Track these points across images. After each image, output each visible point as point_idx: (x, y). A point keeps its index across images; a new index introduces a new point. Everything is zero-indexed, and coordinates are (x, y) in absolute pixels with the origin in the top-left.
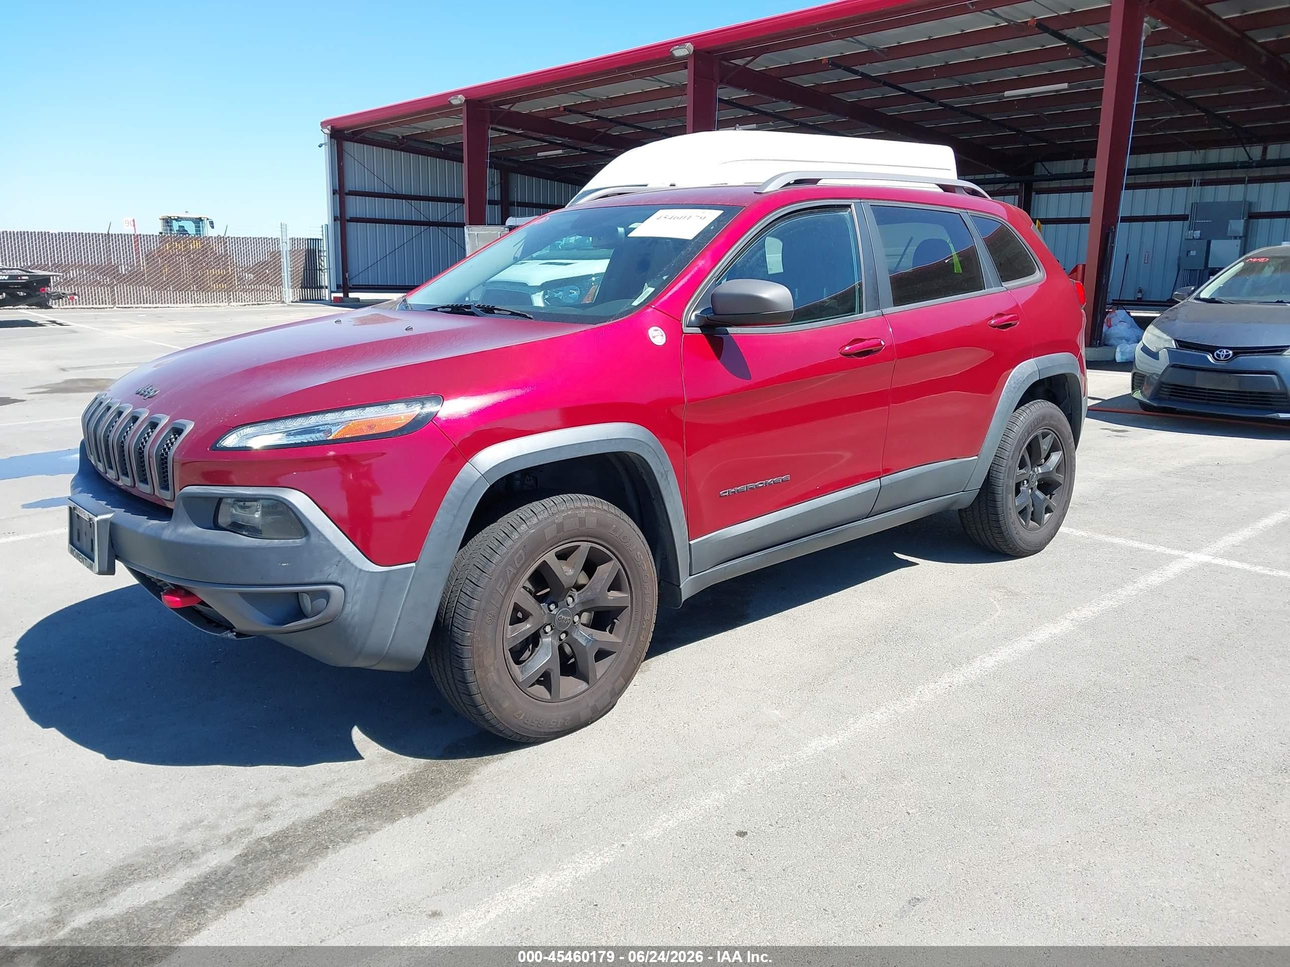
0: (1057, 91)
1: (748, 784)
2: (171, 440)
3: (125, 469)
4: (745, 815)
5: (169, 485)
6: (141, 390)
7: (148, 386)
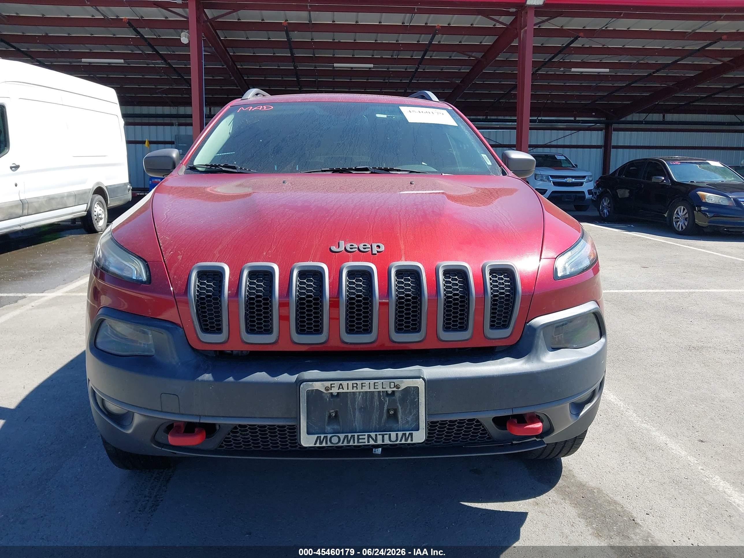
0: (109, 63)
1: (647, 424)
2: (502, 279)
3: (412, 324)
4: (681, 435)
5: (507, 322)
6: (342, 248)
7: (339, 243)
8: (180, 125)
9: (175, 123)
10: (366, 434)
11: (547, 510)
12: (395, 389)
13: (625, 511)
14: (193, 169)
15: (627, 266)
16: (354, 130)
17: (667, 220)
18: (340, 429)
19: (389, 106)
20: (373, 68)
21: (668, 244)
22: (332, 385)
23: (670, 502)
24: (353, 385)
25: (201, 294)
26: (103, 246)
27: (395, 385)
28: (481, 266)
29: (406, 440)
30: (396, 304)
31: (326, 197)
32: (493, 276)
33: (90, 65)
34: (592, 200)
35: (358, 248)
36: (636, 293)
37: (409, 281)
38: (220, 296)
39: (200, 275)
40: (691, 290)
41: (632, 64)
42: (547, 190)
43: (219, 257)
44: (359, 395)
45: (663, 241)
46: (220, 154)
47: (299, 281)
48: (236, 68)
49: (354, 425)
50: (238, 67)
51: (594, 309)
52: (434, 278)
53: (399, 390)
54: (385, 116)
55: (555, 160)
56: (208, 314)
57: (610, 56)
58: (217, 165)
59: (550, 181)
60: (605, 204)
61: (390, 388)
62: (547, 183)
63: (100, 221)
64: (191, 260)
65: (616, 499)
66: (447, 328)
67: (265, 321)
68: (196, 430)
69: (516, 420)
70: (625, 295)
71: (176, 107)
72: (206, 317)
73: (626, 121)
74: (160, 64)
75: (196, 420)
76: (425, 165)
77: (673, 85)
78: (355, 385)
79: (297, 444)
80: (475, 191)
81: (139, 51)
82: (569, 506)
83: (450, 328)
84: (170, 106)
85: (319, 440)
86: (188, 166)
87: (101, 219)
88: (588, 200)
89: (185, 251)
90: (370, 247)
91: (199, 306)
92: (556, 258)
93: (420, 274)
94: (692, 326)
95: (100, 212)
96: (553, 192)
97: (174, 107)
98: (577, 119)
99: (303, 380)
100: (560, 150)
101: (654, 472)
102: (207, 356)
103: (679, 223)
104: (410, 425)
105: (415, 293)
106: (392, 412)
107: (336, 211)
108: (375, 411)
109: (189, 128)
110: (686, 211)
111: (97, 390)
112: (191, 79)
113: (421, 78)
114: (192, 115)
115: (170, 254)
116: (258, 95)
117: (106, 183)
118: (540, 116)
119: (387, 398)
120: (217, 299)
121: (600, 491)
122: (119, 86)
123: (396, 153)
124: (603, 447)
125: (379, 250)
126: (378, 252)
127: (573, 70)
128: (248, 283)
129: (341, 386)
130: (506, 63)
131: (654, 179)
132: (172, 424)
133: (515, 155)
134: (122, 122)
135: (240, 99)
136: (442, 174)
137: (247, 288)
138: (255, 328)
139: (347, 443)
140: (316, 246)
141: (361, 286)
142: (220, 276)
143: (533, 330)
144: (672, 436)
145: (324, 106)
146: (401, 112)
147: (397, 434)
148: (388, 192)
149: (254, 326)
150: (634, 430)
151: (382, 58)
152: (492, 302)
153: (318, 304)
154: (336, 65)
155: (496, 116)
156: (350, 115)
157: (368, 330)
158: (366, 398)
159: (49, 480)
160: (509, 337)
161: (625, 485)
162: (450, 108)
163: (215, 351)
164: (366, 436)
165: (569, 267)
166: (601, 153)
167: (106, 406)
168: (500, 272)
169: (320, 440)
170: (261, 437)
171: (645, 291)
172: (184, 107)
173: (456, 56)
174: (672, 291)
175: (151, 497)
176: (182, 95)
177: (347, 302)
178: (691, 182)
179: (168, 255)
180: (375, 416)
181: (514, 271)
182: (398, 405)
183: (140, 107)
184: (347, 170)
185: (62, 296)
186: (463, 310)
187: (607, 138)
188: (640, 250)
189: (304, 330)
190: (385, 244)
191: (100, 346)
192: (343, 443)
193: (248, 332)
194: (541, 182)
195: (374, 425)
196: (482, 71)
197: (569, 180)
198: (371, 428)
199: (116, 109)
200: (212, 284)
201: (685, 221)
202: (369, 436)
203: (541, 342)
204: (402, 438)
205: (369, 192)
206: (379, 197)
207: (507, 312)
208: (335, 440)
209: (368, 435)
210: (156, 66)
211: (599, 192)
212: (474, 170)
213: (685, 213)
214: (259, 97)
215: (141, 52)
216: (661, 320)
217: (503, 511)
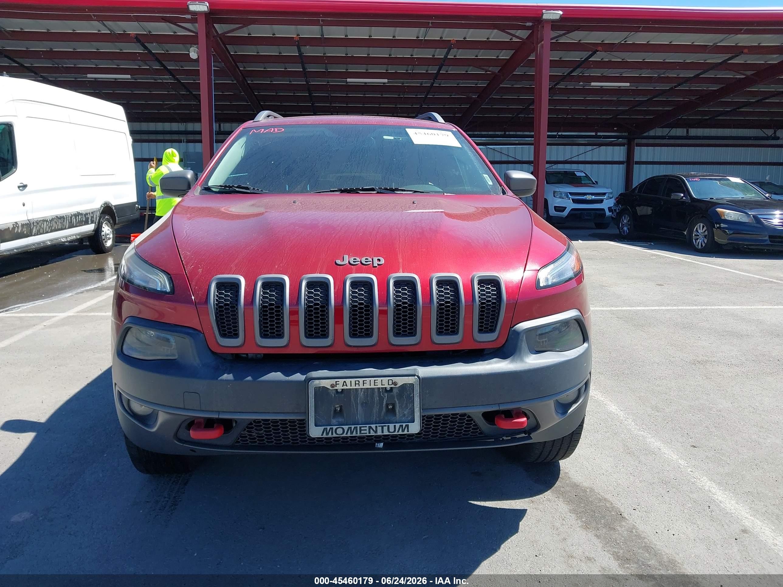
0: (115, 78)
1: (644, 432)
2: (489, 289)
3: (409, 329)
4: (675, 441)
5: (494, 327)
6: (346, 262)
7: (343, 257)
8: (189, 141)
9: (183, 140)
10: (368, 426)
11: (541, 506)
12: (393, 386)
13: (614, 507)
14: (208, 189)
15: (642, 283)
16: (362, 151)
17: (687, 237)
18: (345, 421)
19: (396, 128)
20: (387, 83)
21: (686, 261)
22: (337, 383)
23: (657, 499)
24: (355, 382)
25: (219, 302)
26: (128, 260)
27: (393, 382)
28: (471, 277)
29: (403, 431)
30: (395, 311)
31: (333, 216)
32: (481, 286)
33: (96, 81)
34: (612, 217)
35: (361, 261)
36: (648, 310)
37: (406, 291)
38: (237, 305)
39: (218, 286)
40: (703, 307)
41: (653, 78)
42: (566, 208)
43: (235, 270)
44: (361, 392)
45: (682, 259)
46: (234, 175)
47: (307, 290)
48: (246, 84)
49: (357, 418)
50: (248, 82)
51: (575, 316)
52: (428, 288)
53: (397, 386)
54: (392, 138)
55: (575, 177)
56: (226, 321)
57: (630, 70)
58: (231, 185)
59: (570, 198)
60: (625, 221)
61: (388, 384)
62: (566, 200)
63: (108, 241)
64: (210, 274)
65: (606, 497)
66: (440, 332)
67: (277, 327)
68: (215, 425)
69: (504, 415)
70: (636, 312)
71: (184, 124)
72: (224, 323)
73: (649, 136)
74: (167, 79)
75: (215, 416)
76: (432, 185)
77: (695, 99)
78: (357, 382)
79: (306, 436)
80: (476, 209)
81: (147, 66)
82: (562, 503)
83: (442, 332)
84: (178, 122)
85: (325, 431)
86: (202, 187)
87: (109, 239)
88: (609, 217)
89: (205, 264)
90: (371, 261)
91: (218, 313)
92: (539, 270)
93: (415, 284)
94: (700, 342)
95: (108, 232)
96: (572, 210)
97: (182, 124)
98: (599, 134)
99: (311, 378)
100: (581, 166)
101: (645, 474)
102: (225, 359)
103: (698, 241)
104: (407, 417)
105: (410, 301)
106: (390, 407)
107: (341, 229)
108: (375, 405)
109: (198, 145)
110: (705, 228)
111: (124, 391)
112: (200, 94)
113: (436, 93)
114: (201, 131)
115: (191, 268)
116: (270, 117)
117: (115, 202)
118: (561, 132)
119: (386, 394)
120: (234, 307)
121: (592, 490)
122: (126, 102)
123: (402, 174)
124: (599, 452)
125: (379, 263)
126: (378, 265)
127: (593, 84)
128: (262, 293)
129: (345, 383)
130: (524, 77)
131: (674, 196)
132: (194, 421)
133: (517, 175)
134: (130, 140)
135: (253, 121)
136: (444, 194)
137: (261, 298)
138: (268, 333)
139: (351, 434)
140: (323, 260)
141: (362, 295)
142: (237, 287)
143: (517, 334)
144: (666, 442)
145: (333, 128)
146: (407, 134)
147: (395, 426)
148: (391, 211)
149: (268, 331)
150: (631, 437)
151: (396, 73)
152: (480, 309)
153: (324, 311)
154: (349, 80)
155: (516, 132)
156: (357, 137)
157: (369, 334)
158: (368, 394)
159: (73, 484)
160: (495, 340)
161: (616, 485)
162: (454, 130)
163: (232, 354)
164: (368, 427)
165: (551, 278)
166: (623, 170)
167: (132, 408)
168: (487, 282)
169: (327, 431)
170: (273, 433)
171: (657, 308)
172: (192, 124)
173: (472, 71)
174: (684, 308)
175: (170, 499)
176: (190, 111)
177: (351, 309)
178: (711, 198)
179: (189, 268)
180: (375, 410)
181: (500, 281)
182: (396, 399)
183: (147, 123)
184: (354, 190)
185: (73, 316)
186: (455, 316)
187: (630, 154)
188: (657, 268)
189: (313, 335)
190: (385, 257)
191: (126, 353)
192: (347, 434)
193: (261, 337)
194: (560, 200)
195: (374, 418)
196: (499, 85)
197: (589, 197)
198: (371, 421)
199: (124, 126)
200: (229, 294)
201: (705, 239)
202: (370, 428)
203: (524, 345)
204: (399, 429)
205: (373, 211)
206: (382, 216)
207: (494, 318)
208: (340, 431)
209: (369, 426)
210: (164, 81)
211: (618, 209)
212: (475, 189)
213: (704, 230)
214: (271, 120)
215: (148, 67)
216: (669, 336)
217: (500, 508)
